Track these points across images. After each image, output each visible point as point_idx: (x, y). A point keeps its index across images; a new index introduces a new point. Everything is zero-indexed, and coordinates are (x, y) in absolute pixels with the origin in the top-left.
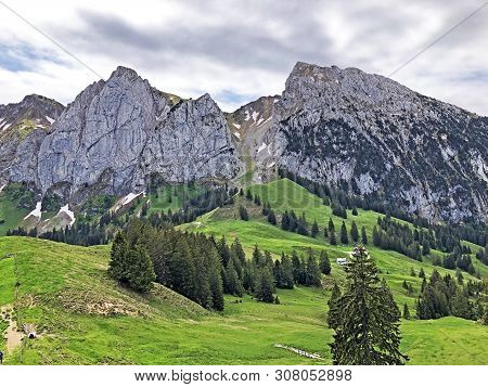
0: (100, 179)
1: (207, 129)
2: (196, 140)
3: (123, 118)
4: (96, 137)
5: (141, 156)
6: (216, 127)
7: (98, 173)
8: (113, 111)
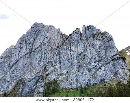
0: (14, 89)
1: (98, 43)
2: (88, 51)
3: (37, 44)
4: (17, 58)
5: (45, 69)
6: (106, 40)
7: (14, 84)
8: (31, 40)
